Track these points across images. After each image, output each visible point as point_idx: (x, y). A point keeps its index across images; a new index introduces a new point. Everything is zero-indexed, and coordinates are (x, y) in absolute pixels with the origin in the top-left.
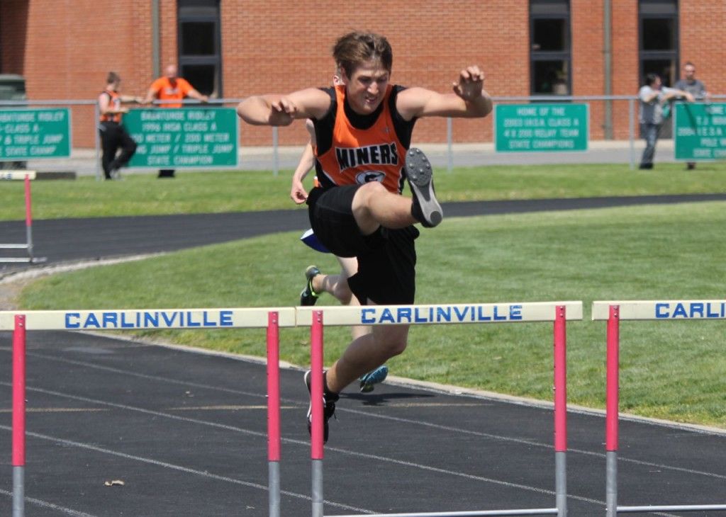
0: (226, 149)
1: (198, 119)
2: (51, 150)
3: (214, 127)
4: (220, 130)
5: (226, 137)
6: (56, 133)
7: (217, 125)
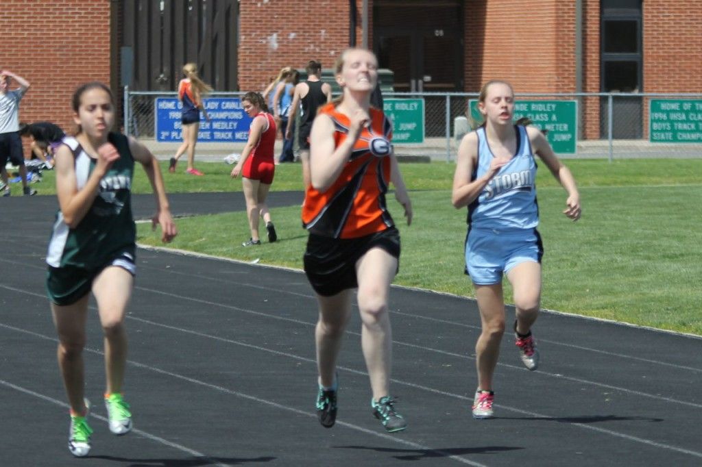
0: (565, 137)
1: (540, 110)
2: (408, 135)
3: (554, 118)
4: (559, 121)
5: (566, 127)
6: (409, 121)
7: (556, 116)
